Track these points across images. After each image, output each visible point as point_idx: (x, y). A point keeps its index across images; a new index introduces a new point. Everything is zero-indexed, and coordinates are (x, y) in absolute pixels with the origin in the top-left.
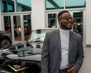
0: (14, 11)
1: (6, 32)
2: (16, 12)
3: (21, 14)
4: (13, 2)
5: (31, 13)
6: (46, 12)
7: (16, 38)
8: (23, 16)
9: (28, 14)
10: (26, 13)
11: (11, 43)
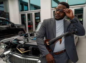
0: (28, 10)
1: (23, 26)
2: (29, 11)
3: (33, 12)
4: (27, 3)
5: (40, 11)
6: (52, 9)
8: (34, 14)
9: (38, 12)
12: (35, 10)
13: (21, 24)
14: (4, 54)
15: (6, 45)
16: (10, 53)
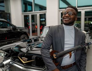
2: (33, 12)
3: (38, 13)
5: (46, 12)
7: (34, 34)
8: (39, 15)
9: (43, 13)
10: (42, 12)
11: (28, 37)
12: (40, 10)
13: (24, 27)
14: (3, 64)
15: (6, 53)
16: (11, 63)
